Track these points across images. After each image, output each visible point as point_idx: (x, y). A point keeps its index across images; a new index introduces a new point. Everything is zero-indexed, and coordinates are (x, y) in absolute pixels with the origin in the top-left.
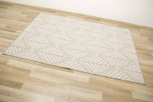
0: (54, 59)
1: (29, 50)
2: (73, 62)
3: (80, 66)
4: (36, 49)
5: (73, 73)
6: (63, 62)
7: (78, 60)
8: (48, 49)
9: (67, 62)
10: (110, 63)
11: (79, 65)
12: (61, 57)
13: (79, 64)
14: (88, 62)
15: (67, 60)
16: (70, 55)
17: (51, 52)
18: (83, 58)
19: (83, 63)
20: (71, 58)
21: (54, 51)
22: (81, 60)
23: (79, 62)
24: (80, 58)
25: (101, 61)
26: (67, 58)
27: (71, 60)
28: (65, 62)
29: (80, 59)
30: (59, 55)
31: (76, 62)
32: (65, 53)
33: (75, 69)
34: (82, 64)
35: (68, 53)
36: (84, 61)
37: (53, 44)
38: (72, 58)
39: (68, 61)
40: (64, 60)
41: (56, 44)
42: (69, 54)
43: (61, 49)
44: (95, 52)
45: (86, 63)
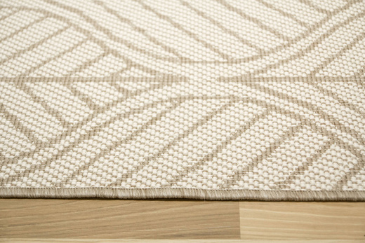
2: (202, 110)
3: (291, 133)
5: (236, 234)
6: (89, 135)
7: (248, 80)
9: (136, 122)
12: (66, 80)
13: (274, 117)
15: (132, 103)
16: (150, 46)
18: (293, 50)
20: (169, 79)
22: (279, 72)
23: (261, 96)
24: (262, 54)
26: (131, 86)
28: (121, 129)
29: (267, 61)
30: (45, 71)
31: (234, 99)
32: (100, 35)
33: (246, 185)
34: (309, 115)
35: (125, 33)
36: (311, 79)
38: (177, 70)
39: (146, 115)
40: (98, 110)
43: (48, 14)
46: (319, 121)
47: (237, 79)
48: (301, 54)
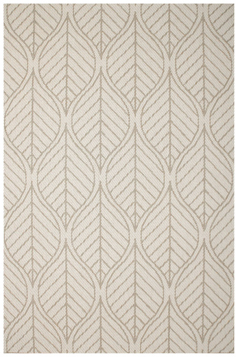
0: (19, 129)
1: (30, 57)
3: (15, 197)
4: (40, 70)
7: (32, 188)
8: (50, 101)
10: (42, 272)
11: (18, 194)
12: (32, 144)
14: (32, 214)
17: (40, 113)
18: (43, 201)
19: (26, 204)
20: (32, 169)
21: (47, 119)
23: (26, 191)
24: (41, 192)
25: (44, 248)
27: (28, 171)
34: (21, 201)
35: (49, 157)
37: (73, 106)
39: (21, 165)
40: (22, 154)
41: (73, 115)
42: (47, 160)
44: (73, 229)
45: (29, 209)
46: (19, 203)
47: (32, 185)
48: (41, 202)
